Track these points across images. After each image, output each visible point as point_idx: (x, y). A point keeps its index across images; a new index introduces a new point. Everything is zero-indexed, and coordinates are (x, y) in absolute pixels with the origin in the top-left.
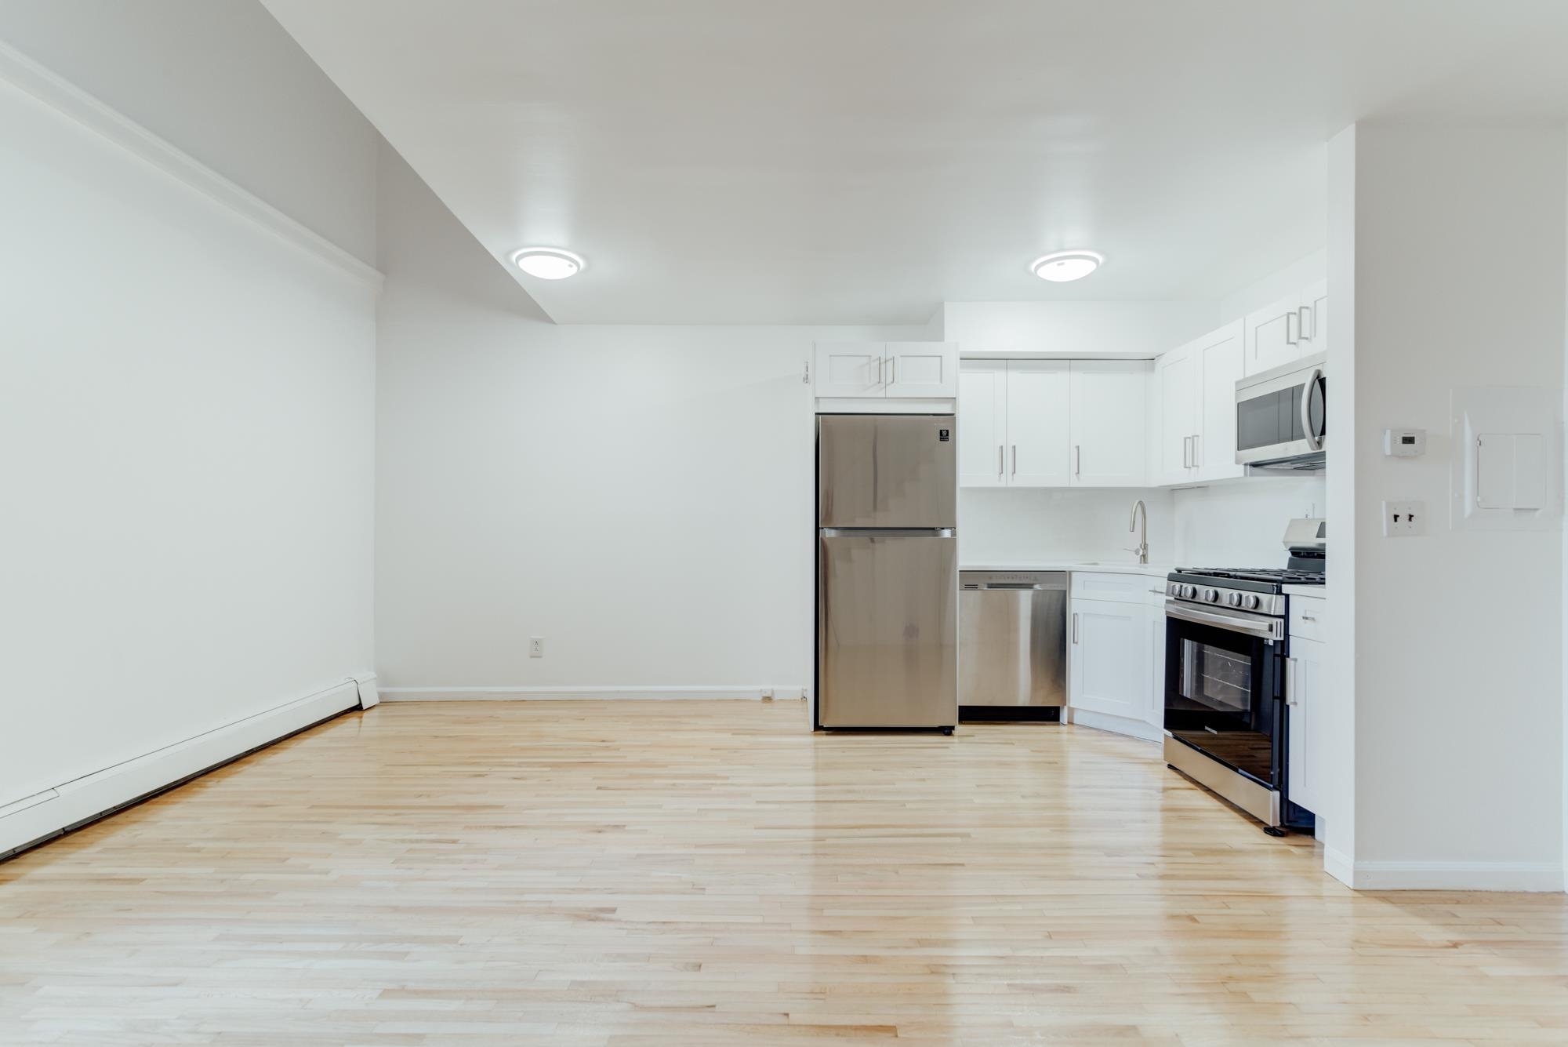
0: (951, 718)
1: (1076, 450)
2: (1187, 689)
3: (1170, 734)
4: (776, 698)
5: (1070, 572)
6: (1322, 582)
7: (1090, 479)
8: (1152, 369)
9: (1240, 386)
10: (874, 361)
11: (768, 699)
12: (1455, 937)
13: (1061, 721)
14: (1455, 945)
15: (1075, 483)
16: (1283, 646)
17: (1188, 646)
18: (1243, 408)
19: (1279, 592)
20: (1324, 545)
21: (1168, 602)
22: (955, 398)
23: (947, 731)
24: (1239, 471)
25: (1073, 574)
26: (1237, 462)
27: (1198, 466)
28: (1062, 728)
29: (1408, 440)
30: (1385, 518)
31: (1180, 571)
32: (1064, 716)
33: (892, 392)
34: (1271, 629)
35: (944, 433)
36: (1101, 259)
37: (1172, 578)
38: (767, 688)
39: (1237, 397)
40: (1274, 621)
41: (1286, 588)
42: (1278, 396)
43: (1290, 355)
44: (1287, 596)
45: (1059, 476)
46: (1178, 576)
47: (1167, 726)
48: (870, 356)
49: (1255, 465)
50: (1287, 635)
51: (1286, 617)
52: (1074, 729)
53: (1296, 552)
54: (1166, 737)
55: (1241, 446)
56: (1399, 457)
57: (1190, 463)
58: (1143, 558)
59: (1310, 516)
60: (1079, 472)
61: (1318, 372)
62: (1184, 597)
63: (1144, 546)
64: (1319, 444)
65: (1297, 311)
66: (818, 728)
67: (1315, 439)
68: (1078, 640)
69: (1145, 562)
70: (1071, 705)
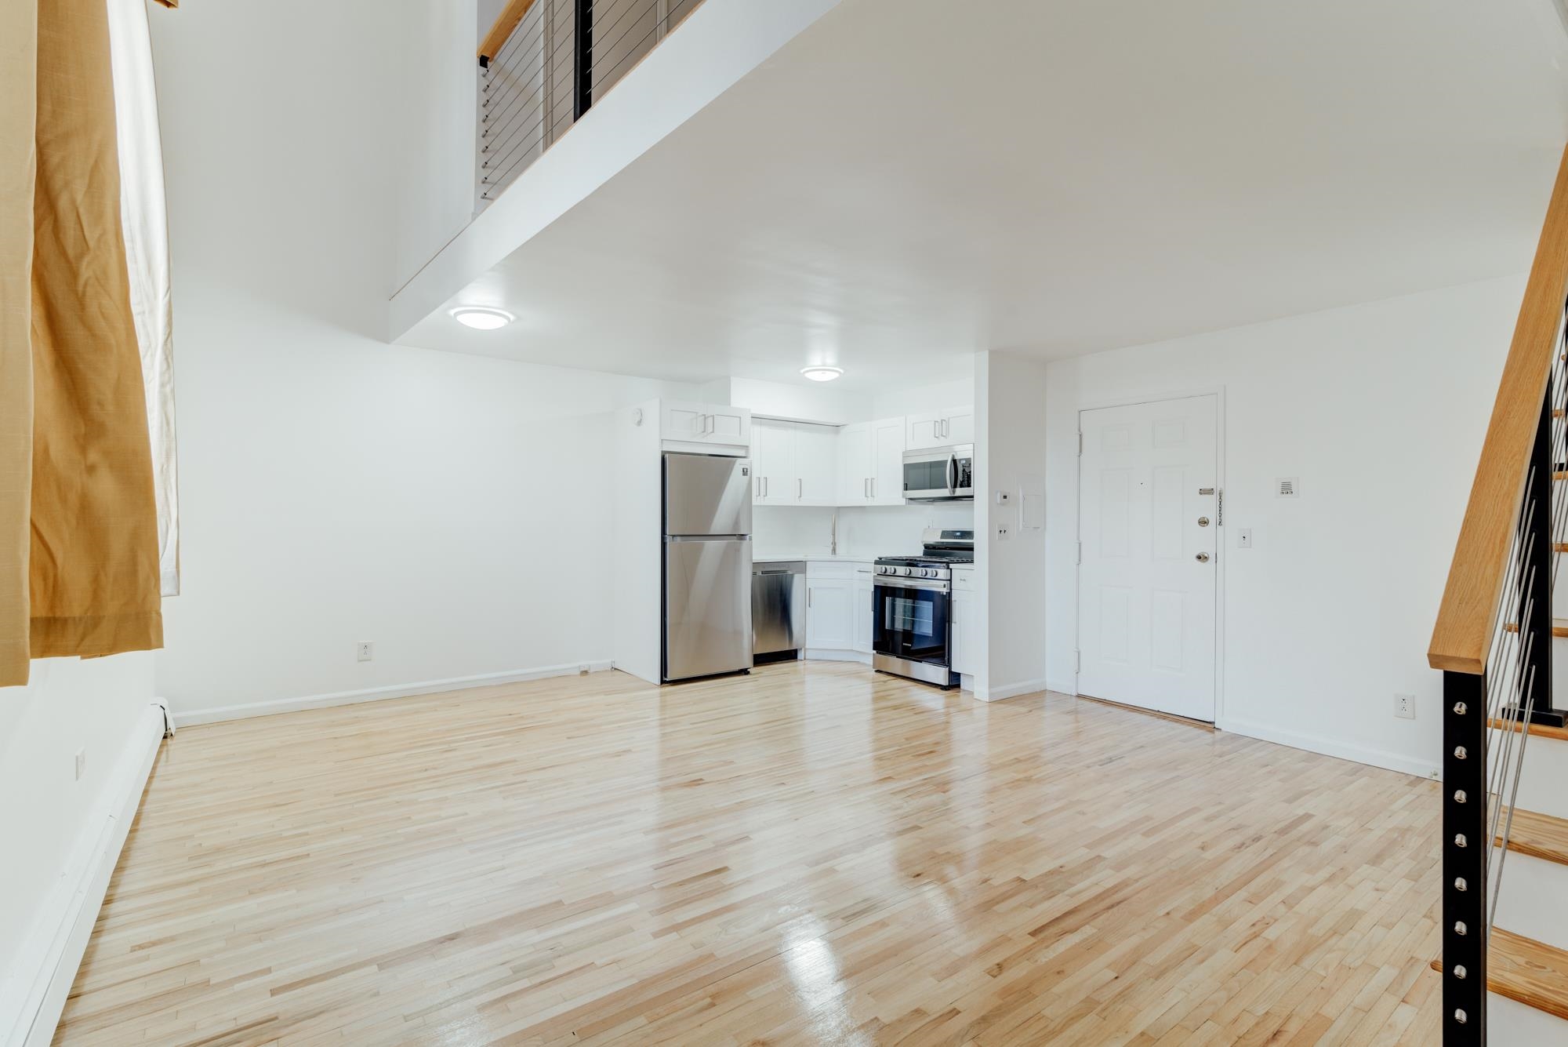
0: (747, 662)
1: (799, 483)
2: (888, 626)
3: (875, 652)
4: (592, 671)
5: (806, 562)
6: (972, 562)
7: (808, 501)
8: (837, 433)
9: (905, 455)
10: (700, 416)
11: (585, 673)
12: (1031, 709)
13: (799, 658)
14: (1031, 711)
15: (798, 503)
16: (950, 594)
17: (888, 600)
18: (907, 468)
19: (948, 568)
20: (973, 543)
21: (874, 576)
22: (747, 447)
23: (744, 672)
24: (903, 502)
25: (808, 563)
26: (903, 496)
27: (873, 497)
28: (799, 663)
29: (1005, 497)
30: (997, 532)
31: (881, 559)
32: (800, 655)
33: (711, 439)
34: (945, 586)
35: (745, 470)
36: (842, 371)
37: (876, 563)
38: (584, 664)
39: (903, 461)
40: (945, 582)
41: (951, 566)
42: (932, 465)
43: (936, 443)
44: (951, 569)
45: (792, 500)
46: (879, 562)
47: (874, 649)
48: (697, 413)
49: (911, 499)
50: (951, 589)
51: (950, 580)
52: (807, 662)
53: (927, 547)
54: (874, 654)
55: (906, 488)
56: (1002, 504)
57: (869, 494)
58: (834, 550)
59: (931, 527)
60: (800, 496)
61: (953, 456)
62: (888, 573)
63: (834, 544)
64: (954, 492)
65: (940, 421)
66: (663, 682)
67: (952, 490)
68: (811, 606)
69: (835, 554)
70: (807, 647)
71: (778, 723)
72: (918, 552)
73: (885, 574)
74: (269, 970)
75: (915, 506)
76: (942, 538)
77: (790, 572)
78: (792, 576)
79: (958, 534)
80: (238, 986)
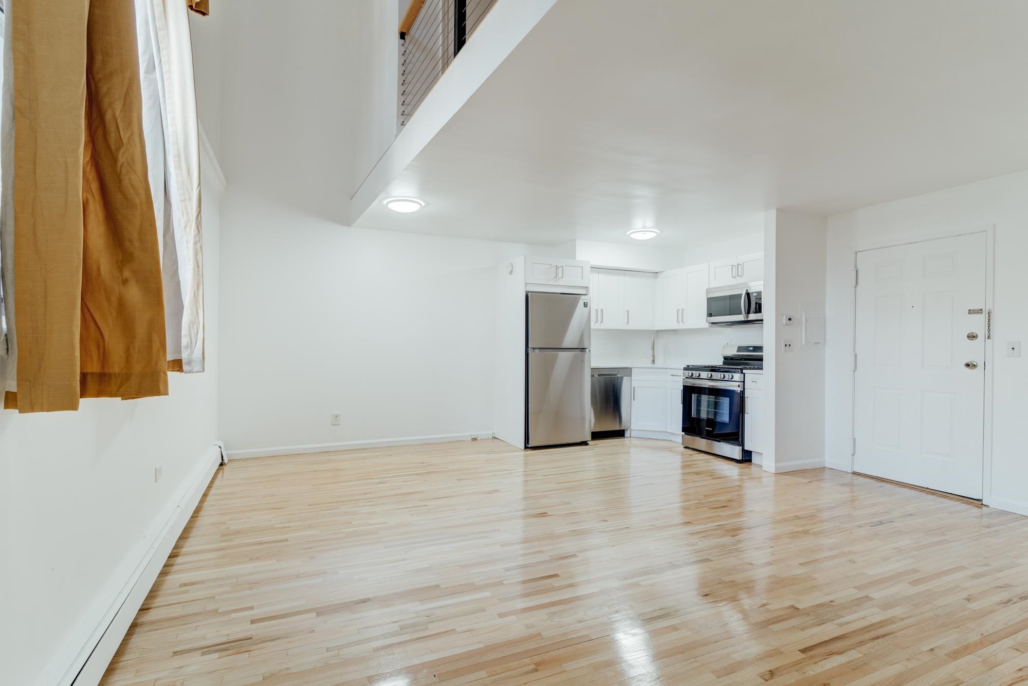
0: (588, 437)
1: (627, 313)
2: (694, 414)
3: (684, 433)
4: (479, 438)
5: (631, 368)
6: (762, 369)
7: (632, 326)
8: (656, 277)
9: (708, 291)
10: (553, 267)
11: (474, 439)
13: (626, 436)
15: (626, 328)
16: (743, 392)
17: (694, 397)
18: (710, 300)
19: (742, 373)
20: (762, 355)
21: (683, 379)
22: (588, 287)
23: (585, 443)
24: (706, 325)
25: (632, 369)
26: (707, 322)
27: (684, 322)
28: (626, 439)
29: (790, 319)
30: (783, 346)
31: (688, 366)
32: (627, 434)
33: (561, 282)
34: (739, 386)
35: (586, 304)
36: (658, 232)
37: (685, 369)
38: (474, 433)
39: (706, 296)
40: (739, 383)
41: (744, 371)
42: (732, 297)
43: (733, 282)
44: (744, 374)
45: (620, 325)
46: (687, 368)
47: (683, 431)
48: (552, 265)
49: (713, 323)
50: (744, 388)
51: (744, 382)
52: (632, 439)
53: (725, 358)
54: (683, 435)
55: (710, 315)
56: (787, 325)
57: (680, 321)
58: (653, 361)
59: (729, 344)
60: (628, 322)
61: (747, 290)
62: (694, 377)
63: (654, 356)
64: (747, 317)
65: (736, 265)
66: (526, 448)
67: (745, 316)
68: (635, 399)
69: (654, 363)
70: (632, 428)
71: (607, 479)
72: (719, 362)
73: (691, 377)
74: (252, 608)
75: (717, 329)
76: (737, 352)
77: (619, 376)
78: (622, 378)
79: (751, 348)
80: (233, 615)
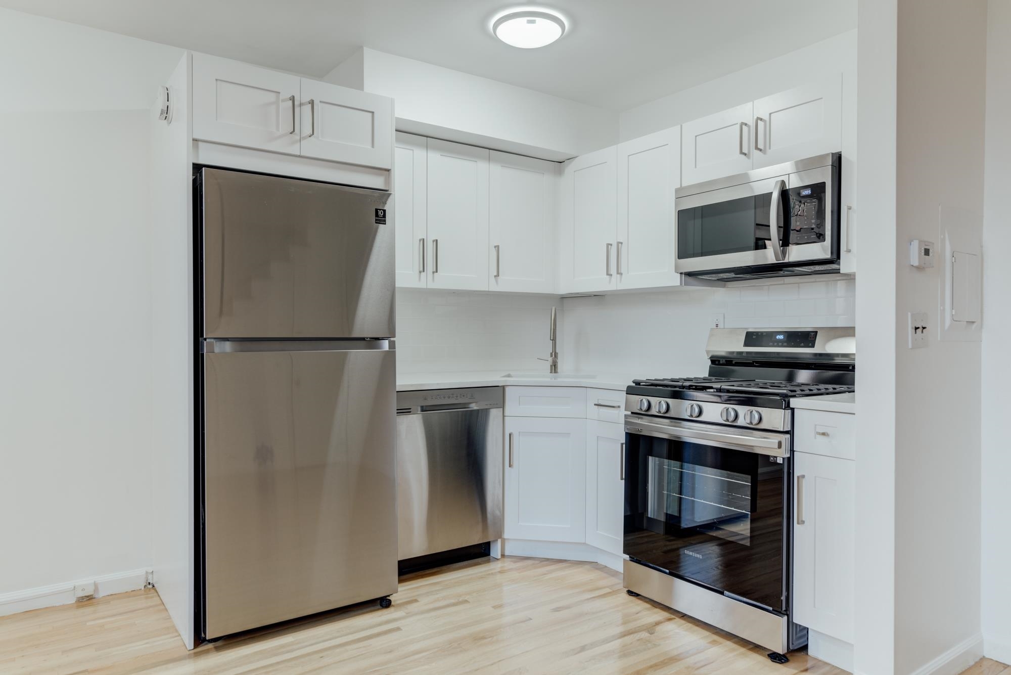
0: (387, 581)
1: (495, 252)
2: (653, 511)
3: (626, 557)
4: (101, 594)
5: (504, 387)
6: (850, 392)
7: (510, 283)
9: (680, 194)
10: (283, 101)
11: (87, 600)
13: (492, 554)
15: (494, 287)
16: (790, 461)
17: (653, 462)
18: (685, 217)
19: (787, 406)
21: (626, 416)
22: (388, 170)
24: (675, 280)
25: (507, 389)
26: (676, 270)
27: (621, 274)
28: (491, 564)
29: (927, 252)
30: (910, 330)
31: (638, 383)
32: (496, 551)
33: (309, 148)
34: (780, 446)
35: (381, 214)
37: (630, 391)
38: (84, 583)
39: (676, 205)
40: (777, 436)
41: (794, 402)
44: (793, 410)
46: (637, 389)
47: (625, 552)
48: (279, 93)
49: (689, 274)
50: (792, 451)
51: (791, 432)
52: (506, 562)
53: (715, 361)
54: (625, 560)
55: (683, 252)
56: (919, 268)
57: (613, 270)
58: (554, 367)
59: (721, 326)
60: (498, 275)
61: (783, 182)
62: (654, 411)
63: (555, 355)
64: (784, 253)
65: (752, 123)
66: (199, 638)
67: (779, 249)
68: (515, 462)
69: (556, 372)
70: (506, 535)
72: (701, 370)
73: (647, 413)
75: (697, 289)
76: (746, 344)
77: (474, 407)
78: (485, 413)
79: (781, 337)
